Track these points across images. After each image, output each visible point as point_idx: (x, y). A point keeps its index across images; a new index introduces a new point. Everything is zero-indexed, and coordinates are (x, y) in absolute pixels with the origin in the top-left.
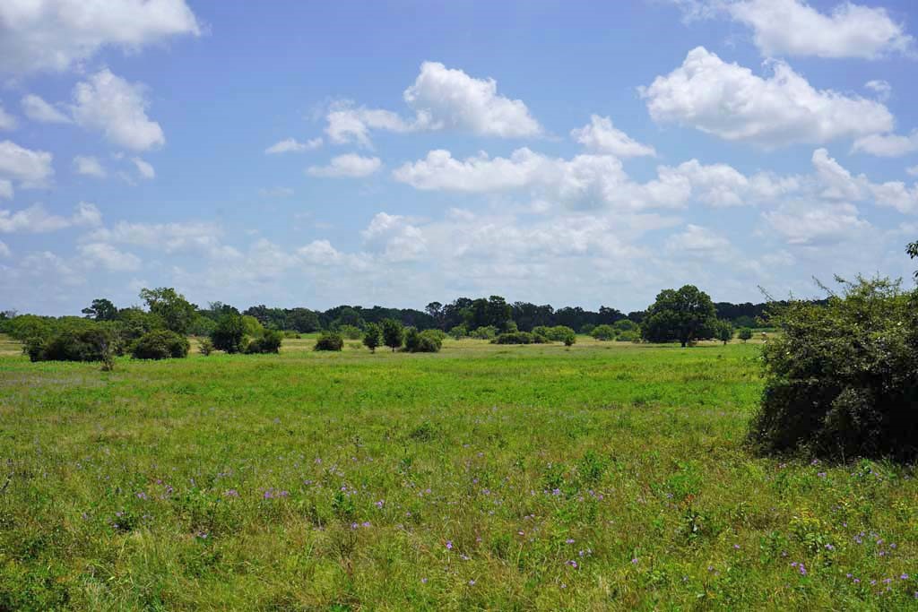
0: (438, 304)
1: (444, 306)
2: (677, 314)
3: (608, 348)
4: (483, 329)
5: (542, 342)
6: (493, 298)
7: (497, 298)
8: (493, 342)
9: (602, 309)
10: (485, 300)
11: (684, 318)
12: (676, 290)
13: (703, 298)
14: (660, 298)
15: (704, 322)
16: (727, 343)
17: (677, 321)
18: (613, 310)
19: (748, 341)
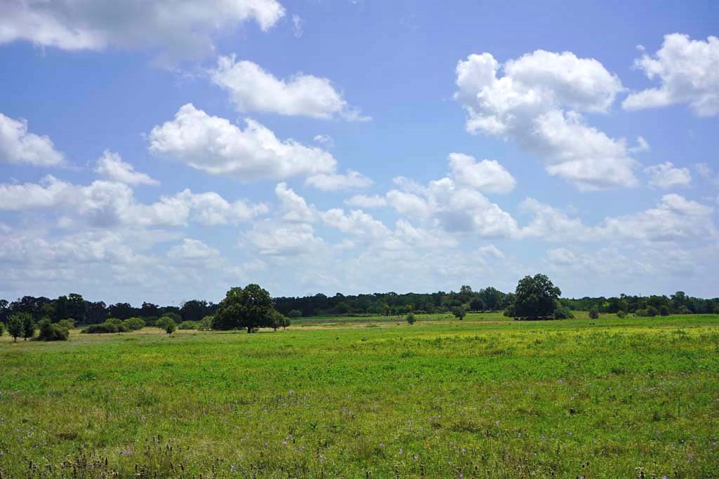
0: (5, 302)
1: (10, 303)
2: (245, 307)
4: (65, 321)
5: (125, 331)
6: (72, 295)
7: (76, 295)
8: (83, 332)
9: (145, 305)
10: (65, 297)
11: (251, 310)
12: (243, 288)
13: (264, 294)
14: (230, 294)
15: (266, 312)
17: (245, 313)
19: (286, 328)
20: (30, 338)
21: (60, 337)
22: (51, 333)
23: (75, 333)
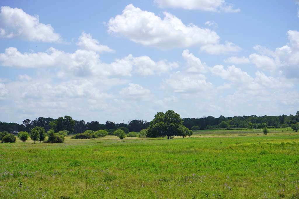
0: (29, 120)
1: (31, 121)
2: (166, 124)
3: (136, 140)
4: (62, 131)
5: (96, 138)
6: (66, 117)
7: (68, 117)
8: (72, 138)
9: (107, 122)
10: (62, 118)
11: (169, 125)
12: (164, 112)
13: (177, 116)
14: (156, 116)
15: (178, 127)
16: (185, 137)
17: (166, 127)
18: (112, 123)
19: (190, 136)
20: (43, 141)
21: (59, 141)
22: (55, 138)
23: (68, 139)
